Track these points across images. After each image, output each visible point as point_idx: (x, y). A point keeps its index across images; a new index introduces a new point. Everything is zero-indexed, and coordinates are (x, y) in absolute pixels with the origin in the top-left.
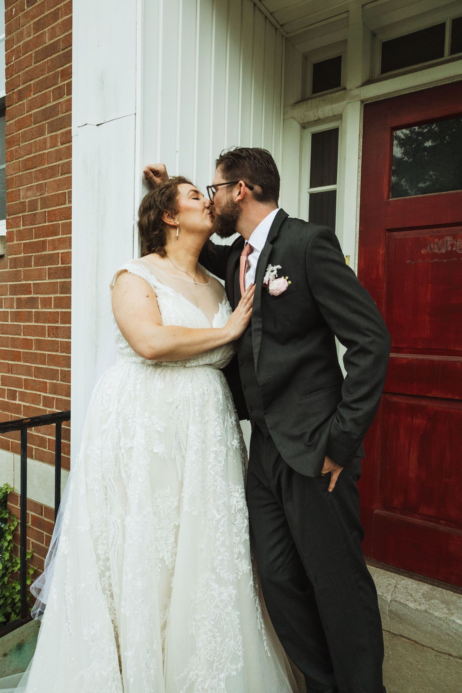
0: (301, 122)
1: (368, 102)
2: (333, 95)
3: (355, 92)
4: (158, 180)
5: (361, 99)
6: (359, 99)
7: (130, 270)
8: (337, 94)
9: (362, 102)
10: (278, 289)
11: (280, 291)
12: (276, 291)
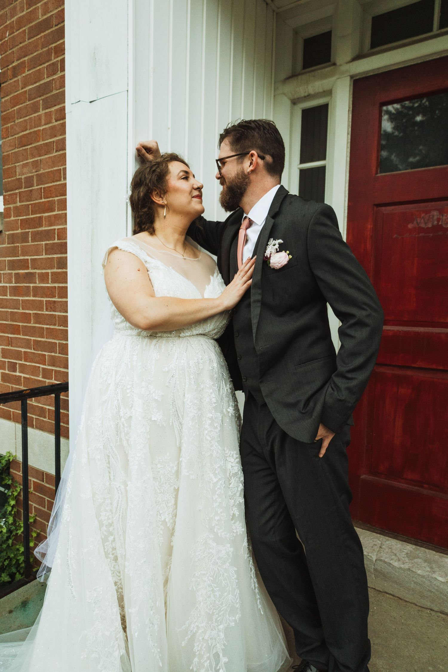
0: (292, 98)
1: (358, 78)
2: (323, 70)
3: (345, 67)
4: (150, 157)
5: (351, 74)
6: (348, 74)
7: (120, 247)
8: (327, 69)
9: (351, 77)
10: (280, 262)
11: (281, 264)
12: (277, 264)
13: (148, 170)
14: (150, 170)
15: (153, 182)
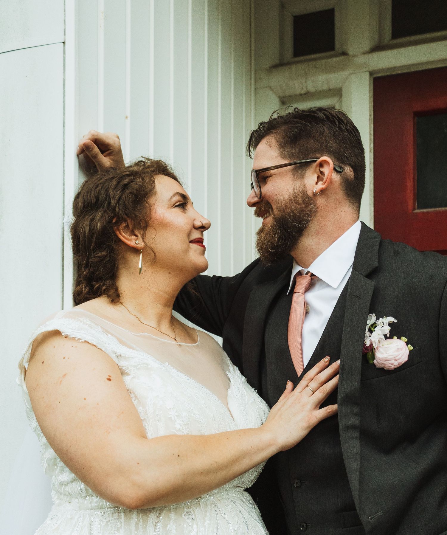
0: (282, 95)
1: (379, 75)
2: (329, 60)
5: (371, 69)
6: (367, 69)
7: (65, 331)
8: (334, 59)
9: (371, 73)
10: (397, 358)
11: (399, 361)
12: (393, 362)
13: (114, 183)
14: (118, 183)
15: (125, 205)
